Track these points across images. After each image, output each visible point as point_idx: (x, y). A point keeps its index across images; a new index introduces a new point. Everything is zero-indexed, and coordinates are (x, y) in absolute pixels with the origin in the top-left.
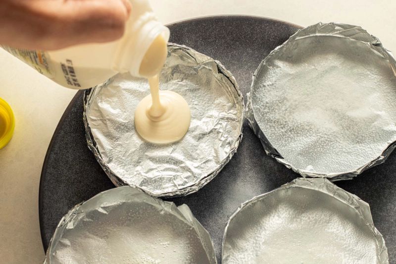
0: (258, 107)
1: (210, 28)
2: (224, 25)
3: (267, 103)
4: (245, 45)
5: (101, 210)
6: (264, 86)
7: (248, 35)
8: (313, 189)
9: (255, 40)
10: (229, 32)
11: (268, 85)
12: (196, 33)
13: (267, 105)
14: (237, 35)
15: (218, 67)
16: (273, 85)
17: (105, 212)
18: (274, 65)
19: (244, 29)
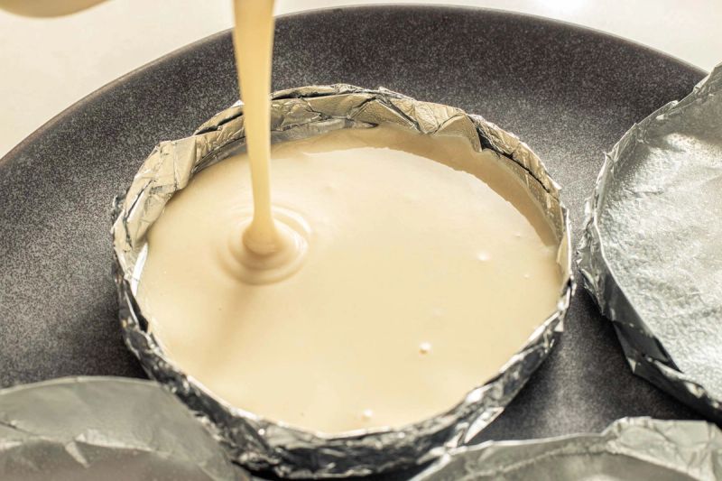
0: (615, 246)
1: (427, 34)
2: (465, 31)
3: (640, 236)
4: (515, 89)
5: (72, 450)
6: (636, 195)
7: (524, 65)
8: (670, 465)
9: (542, 81)
10: (477, 50)
11: (646, 193)
12: (390, 43)
13: (641, 242)
14: (495, 62)
15: (480, 133)
16: (660, 193)
17: (81, 459)
18: (665, 146)
19: (515, 47)
